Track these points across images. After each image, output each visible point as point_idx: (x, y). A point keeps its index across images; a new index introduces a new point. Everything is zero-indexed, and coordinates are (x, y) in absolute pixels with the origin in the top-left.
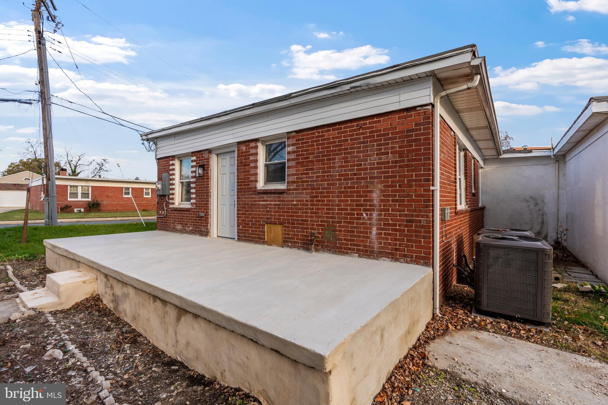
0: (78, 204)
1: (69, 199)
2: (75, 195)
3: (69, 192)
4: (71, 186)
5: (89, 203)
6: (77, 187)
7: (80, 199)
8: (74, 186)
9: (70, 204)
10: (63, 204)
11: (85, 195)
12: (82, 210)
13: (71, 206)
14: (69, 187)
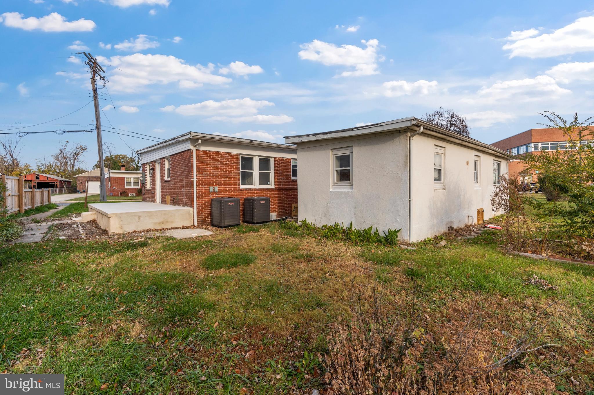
0: (132, 191)
1: (126, 187)
2: (129, 184)
3: (125, 182)
4: (127, 178)
5: (138, 189)
6: (131, 178)
7: (132, 187)
8: (129, 178)
9: (126, 190)
10: (122, 190)
11: (136, 184)
12: (134, 194)
13: (126, 192)
14: (125, 178)
